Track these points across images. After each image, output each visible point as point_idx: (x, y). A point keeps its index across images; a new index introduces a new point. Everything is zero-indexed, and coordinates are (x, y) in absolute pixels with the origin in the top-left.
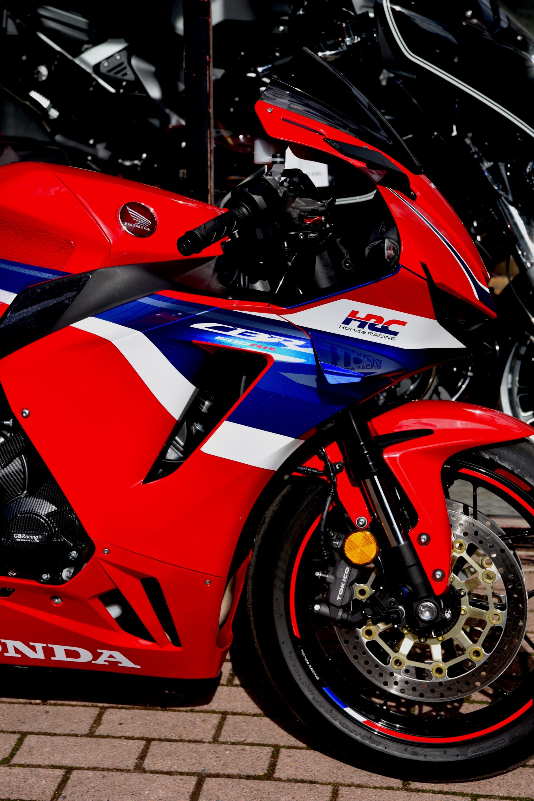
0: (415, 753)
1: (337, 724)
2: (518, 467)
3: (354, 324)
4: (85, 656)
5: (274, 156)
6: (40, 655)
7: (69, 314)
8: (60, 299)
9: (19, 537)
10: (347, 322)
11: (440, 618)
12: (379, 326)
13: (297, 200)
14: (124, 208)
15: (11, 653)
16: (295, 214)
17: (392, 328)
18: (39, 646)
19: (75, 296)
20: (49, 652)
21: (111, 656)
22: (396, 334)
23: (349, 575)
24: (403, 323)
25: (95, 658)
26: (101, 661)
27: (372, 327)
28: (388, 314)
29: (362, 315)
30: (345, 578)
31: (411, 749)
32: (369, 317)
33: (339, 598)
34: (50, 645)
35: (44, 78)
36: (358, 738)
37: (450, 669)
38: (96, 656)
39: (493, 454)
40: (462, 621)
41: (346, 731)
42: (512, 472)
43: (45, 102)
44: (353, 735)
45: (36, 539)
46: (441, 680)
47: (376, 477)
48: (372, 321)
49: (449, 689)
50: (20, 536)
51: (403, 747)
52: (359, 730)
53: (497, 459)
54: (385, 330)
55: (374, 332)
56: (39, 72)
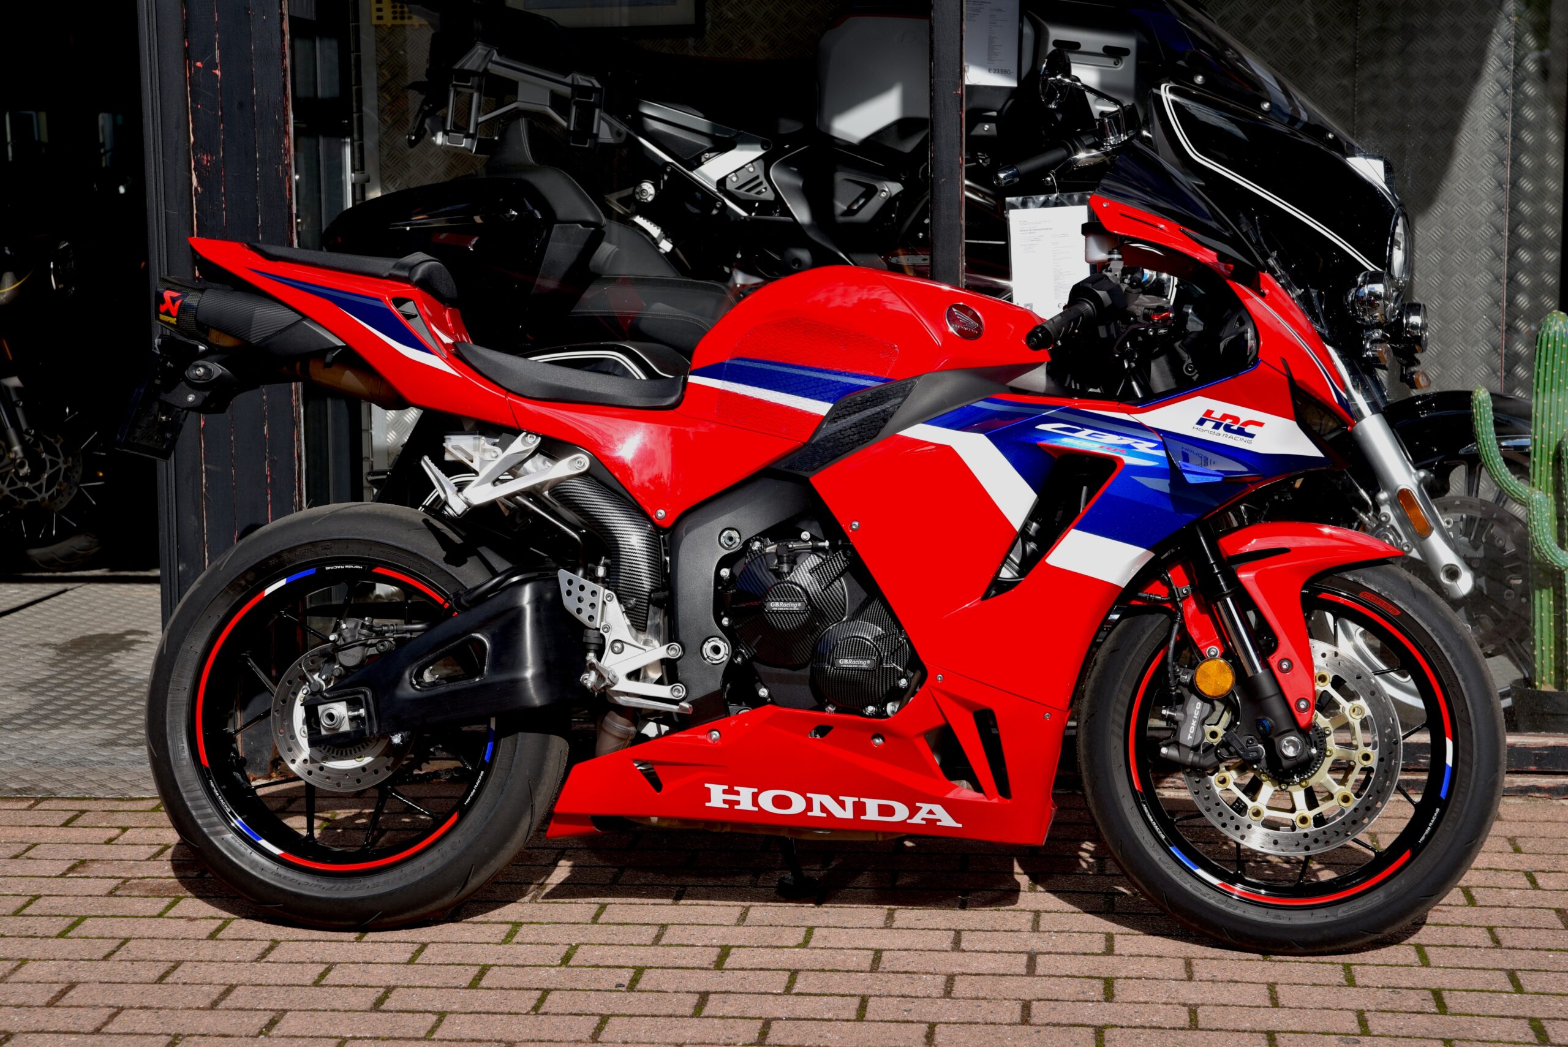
0: (1278, 917)
1: (1188, 887)
2: (1385, 589)
3: (1209, 425)
4: (901, 812)
5: (1110, 253)
6: (849, 814)
8: (883, 407)
9: (845, 663)
10: (1201, 422)
11: (1305, 756)
12: (1235, 427)
13: (1141, 296)
14: (950, 309)
15: (816, 812)
16: (1139, 311)
17: (1249, 429)
18: (849, 801)
19: (901, 403)
20: (860, 808)
21: (931, 812)
22: (1252, 436)
23: (1201, 710)
24: (1261, 424)
25: (911, 816)
26: (917, 820)
27: (1228, 428)
28: (1245, 414)
29: (1217, 415)
30: (1196, 714)
31: (1273, 912)
32: (1225, 417)
33: (1190, 737)
34: (862, 800)
35: (650, 199)
36: (1212, 902)
37: (1315, 818)
38: (914, 811)
39: (1356, 575)
40: (1327, 763)
41: (1198, 894)
42: (1379, 595)
43: (655, 231)
44: (1206, 899)
45: (864, 664)
46: (1306, 831)
47: (1228, 600)
48: (1228, 421)
49: (1316, 841)
50: (846, 661)
51: (1264, 910)
52: (1212, 893)
53: (1361, 581)
54: (1241, 432)
55: (1230, 434)
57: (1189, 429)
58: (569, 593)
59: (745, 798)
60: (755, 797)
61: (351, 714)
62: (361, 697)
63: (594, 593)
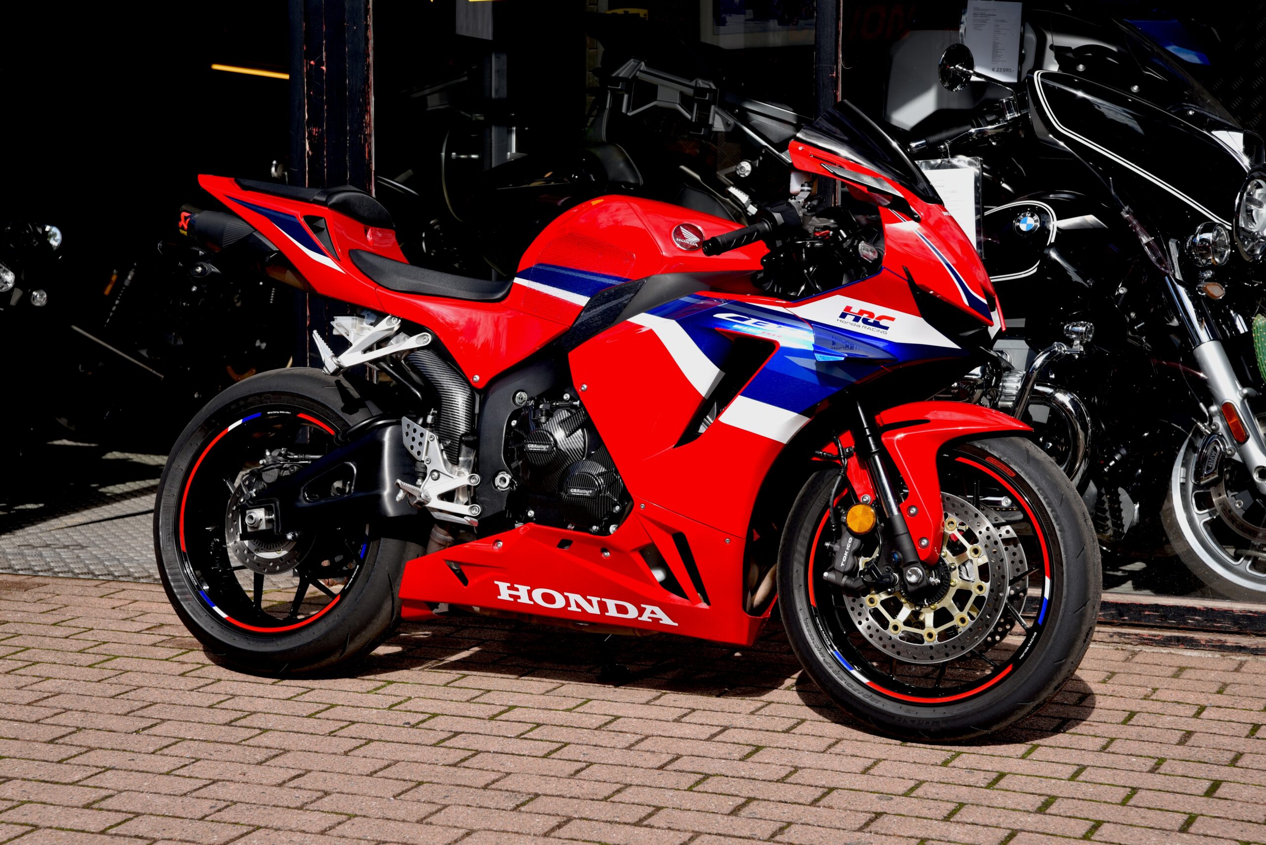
0: (908, 711)
1: (843, 683)
2: (1005, 456)
3: (850, 318)
4: (632, 611)
5: (802, 186)
6: (595, 610)
7: (626, 311)
8: (620, 300)
9: (575, 491)
10: (843, 316)
11: (925, 583)
12: (871, 321)
13: (814, 218)
14: (679, 227)
15: (573, 608)
16: (811, 230)
17: (883, 322)
18: (595, 600)
19: (632, 297)
20: (603, 607)
21: (653, 612)
22: (886, 328)
23: (852, 544)
24: (892, 319)
25: (640, 615)
26: (645, 618)
27: (865, 321)
28: (878, 310)
29: (855, 310)
30: (848, 547)
31: (905, 707)
32: (862, 312)
33: (842, 564)
34: (603, 600)
36: (860, 696)
37: (939, 634)
38: (641, 611)
39: (983, 443)
40: (952, 592)
41: (850, 689)
42: (999, 460)
43: (744, 198)
44: (856, 693)
45: (587, 493)
46: (931, 644)
47: (877, 457)
48: (865, 316)
49: (938, 652)
50: (575, 490)
51: (899, 705)
52: (861, 689)
53: (987, 448)
54: (876, 324)
55: (868, 326)
56: (742, 167)
57: (834, 320)
58: (407, 434)
59: (522, 591)
60: (530, 593)
61: (267, 517)
62: (273, 505)
63: (422, 435)
